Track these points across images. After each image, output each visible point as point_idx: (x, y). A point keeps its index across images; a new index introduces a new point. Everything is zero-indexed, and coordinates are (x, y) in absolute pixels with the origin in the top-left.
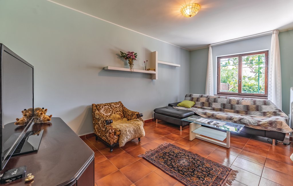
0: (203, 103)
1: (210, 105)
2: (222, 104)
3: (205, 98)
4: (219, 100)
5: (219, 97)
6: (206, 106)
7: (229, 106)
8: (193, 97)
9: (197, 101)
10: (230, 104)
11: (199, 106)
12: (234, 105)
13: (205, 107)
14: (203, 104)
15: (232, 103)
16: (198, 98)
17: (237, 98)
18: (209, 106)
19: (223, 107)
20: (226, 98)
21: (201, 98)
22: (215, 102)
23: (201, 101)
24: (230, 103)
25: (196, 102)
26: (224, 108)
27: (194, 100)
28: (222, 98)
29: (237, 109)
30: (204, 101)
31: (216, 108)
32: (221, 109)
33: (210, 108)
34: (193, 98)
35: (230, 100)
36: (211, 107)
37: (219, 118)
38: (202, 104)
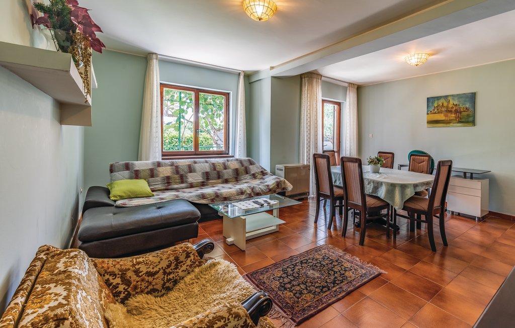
0: (168, 178)
1: (182, 179)
2: (203, 173)
3: (169, 167)
4: (197, 166)
5: (195, 163)
6: (176, 183)
7: (214, 174)
8: (137, 168)
9: (152, 176)
10: (215, 172)
11: (160, 187)
12: (221, 172)
13: (176, 186)
14: (168, 180)
15: (218, 168)
16: (152, 170)
17: (221, 160)
18: (182, 182)
19: (205, 178)
20: (207, 162)
21: (160, 169)
22: (191, 172)
23: (162, 175)
24: (215, 169)
25: (151, 179)
26: (208, 179)
27: (142, 174)
28: (200, 163)
29: (226, 177)
30: (169, 175)
31: (195, 182)
32: (203, 182)
33: (183, 185)
34: (137, 171)
35: (213, 164)
36: (186, 182)
37: (228, 196)
38: (166, 182)
